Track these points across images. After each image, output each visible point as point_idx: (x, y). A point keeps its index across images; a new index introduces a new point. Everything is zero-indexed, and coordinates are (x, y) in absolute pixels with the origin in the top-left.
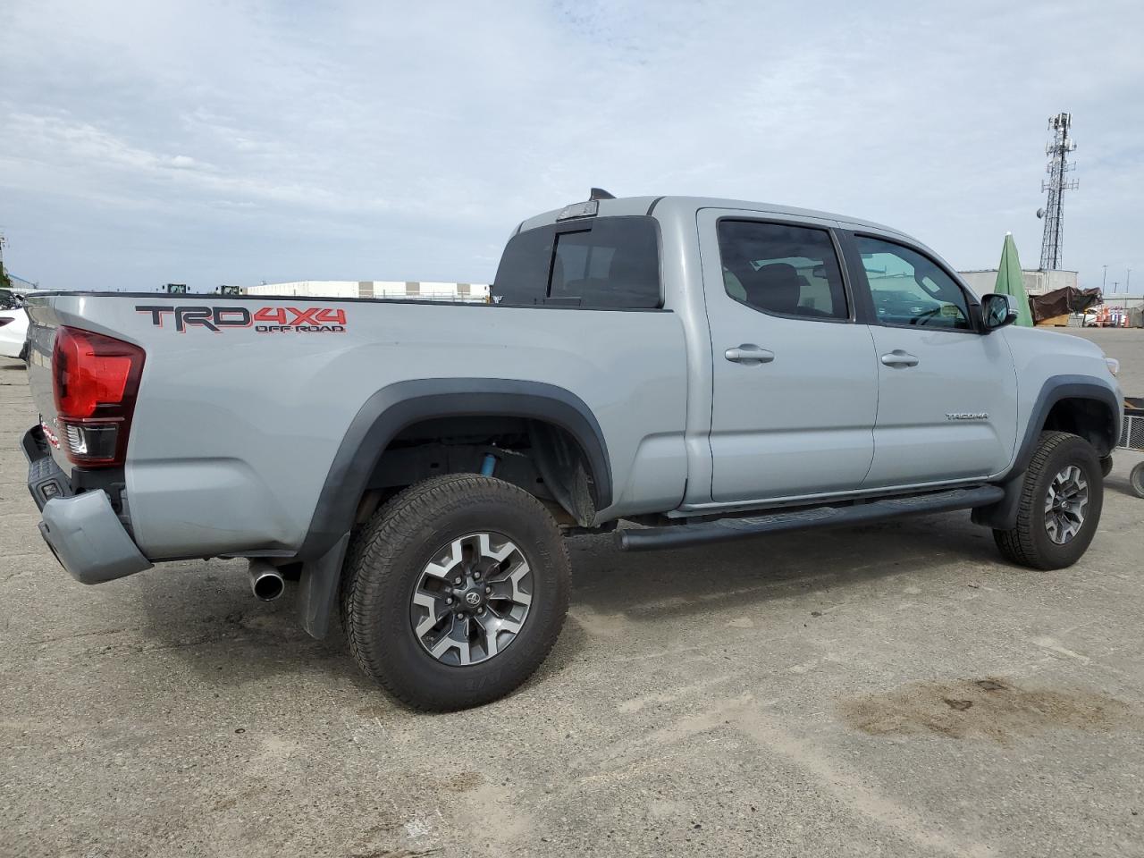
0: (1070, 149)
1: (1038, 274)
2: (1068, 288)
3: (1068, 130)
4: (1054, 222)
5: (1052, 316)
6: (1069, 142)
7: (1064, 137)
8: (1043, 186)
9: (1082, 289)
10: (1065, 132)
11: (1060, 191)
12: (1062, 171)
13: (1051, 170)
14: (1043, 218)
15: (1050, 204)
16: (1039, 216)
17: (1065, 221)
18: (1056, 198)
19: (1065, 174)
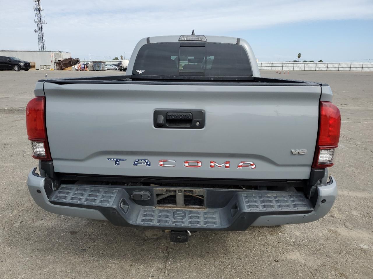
0: (42, 10)
1: (60, 53)
2: (71, 58)
3: (40, 3)
4: (41, 34)
5: (67, 67)
6: (41, 7)
7: (39, 5)
8: (35, 21)
9: (74, 58)
10: (39, 3)
11: (41, 24)
12: (40, 17)
13: (36, 16)
14: (37, 32)
15: (39, 28)
16: (36, 32)
17: (44, 34)
18: (40, 26)
19: (41, 18)
